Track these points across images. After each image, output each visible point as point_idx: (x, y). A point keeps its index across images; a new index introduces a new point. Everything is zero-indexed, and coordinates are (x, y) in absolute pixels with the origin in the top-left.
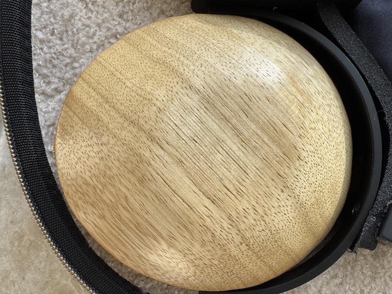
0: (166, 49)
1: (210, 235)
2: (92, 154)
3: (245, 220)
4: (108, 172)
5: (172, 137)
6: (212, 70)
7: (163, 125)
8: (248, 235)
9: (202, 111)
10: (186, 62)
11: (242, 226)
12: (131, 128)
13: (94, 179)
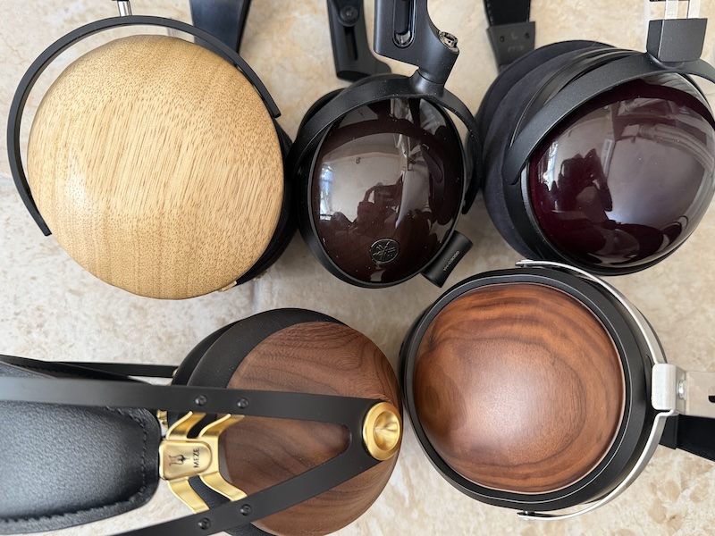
0: (95, 243)
2: (205, 252)
3: (180, 115)
5: (152, 201)
6: (87, 200)
7: (148, 212)
8: (191, 107)
9: (120, 190)
10: (94, 223)
11: (186, 115)
12: (165, 234)
13: (222, 241)
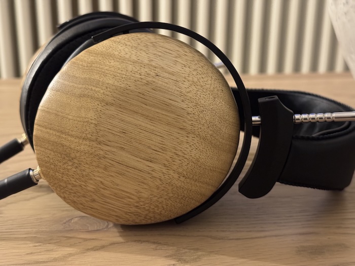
1: (158, 181)
4: (84, 173)
5: (110, 137)
